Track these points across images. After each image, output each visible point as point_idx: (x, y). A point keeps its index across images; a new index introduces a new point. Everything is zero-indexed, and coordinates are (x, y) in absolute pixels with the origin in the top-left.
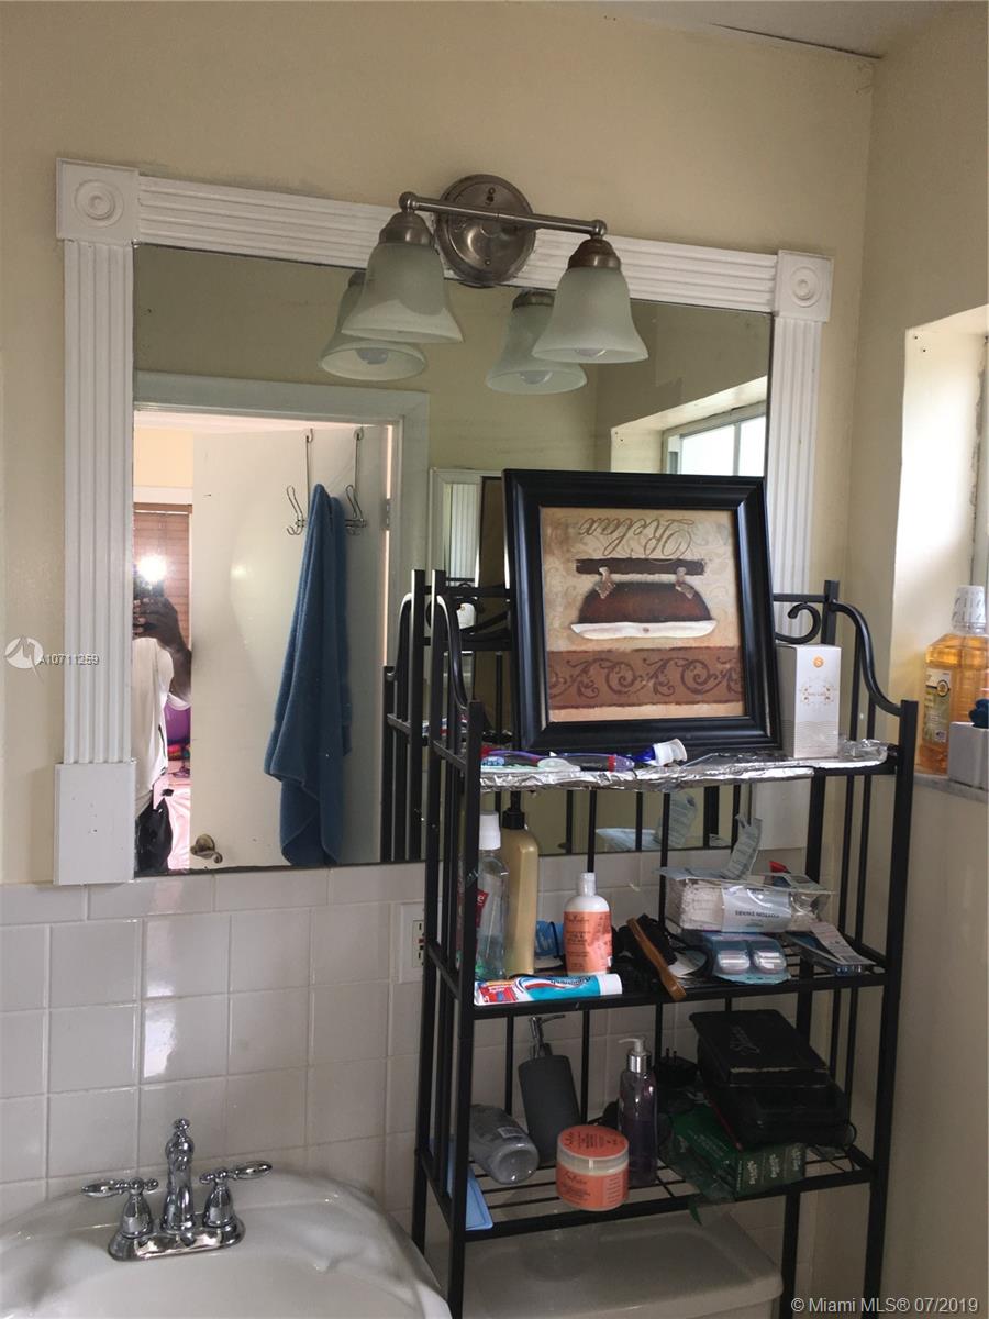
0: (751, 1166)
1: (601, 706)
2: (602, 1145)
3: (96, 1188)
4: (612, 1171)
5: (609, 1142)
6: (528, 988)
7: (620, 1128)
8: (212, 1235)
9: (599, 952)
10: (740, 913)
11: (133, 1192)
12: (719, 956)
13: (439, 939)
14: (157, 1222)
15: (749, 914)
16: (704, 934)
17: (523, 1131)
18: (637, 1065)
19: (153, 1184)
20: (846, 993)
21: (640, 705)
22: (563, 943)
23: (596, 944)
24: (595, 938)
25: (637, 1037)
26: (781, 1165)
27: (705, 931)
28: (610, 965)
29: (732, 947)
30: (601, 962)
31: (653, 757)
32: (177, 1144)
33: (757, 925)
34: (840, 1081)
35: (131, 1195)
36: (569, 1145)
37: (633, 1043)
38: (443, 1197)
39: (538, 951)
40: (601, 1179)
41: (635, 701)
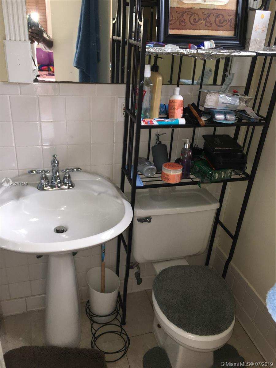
0: (217, 174)
1: (187, 29)
2: (175, 167)
3: (32, 171)
4: (177, 173)
5: (177, 166)
6: (157, 121)
7: (180, 163)
8: (66, 186)
9: (179, 112)
10: (223, 103)
11: (43, 173)
12: (216, 115)
13: (130, 108)
14: (50, 182)
15: (226, 103)
16: (211, 109)
17: (152, 164)
18: (187, 146)
19: (48, 172)
20: (251, 127)
21: (200, 30)
22: (168, 110)
23: (178, 110)
24: (178, 108)
25: (188, 139)
26: (225, 174)
27: (212, 109)
28: (182, 116)
29: (220, 113)
30: (179, 115)
31: (204, 46)
32: (54, 161)
33: (228, 107)
34: (245, 152)
35: (42, 174)
36: (166, 166)
37: (186, 140)
38: (129, 179)
39: (160, 112)
40: (174, 175)
41: (198, 29)
